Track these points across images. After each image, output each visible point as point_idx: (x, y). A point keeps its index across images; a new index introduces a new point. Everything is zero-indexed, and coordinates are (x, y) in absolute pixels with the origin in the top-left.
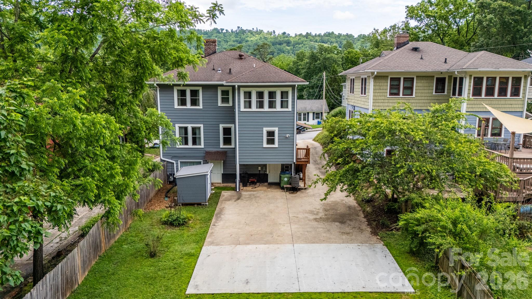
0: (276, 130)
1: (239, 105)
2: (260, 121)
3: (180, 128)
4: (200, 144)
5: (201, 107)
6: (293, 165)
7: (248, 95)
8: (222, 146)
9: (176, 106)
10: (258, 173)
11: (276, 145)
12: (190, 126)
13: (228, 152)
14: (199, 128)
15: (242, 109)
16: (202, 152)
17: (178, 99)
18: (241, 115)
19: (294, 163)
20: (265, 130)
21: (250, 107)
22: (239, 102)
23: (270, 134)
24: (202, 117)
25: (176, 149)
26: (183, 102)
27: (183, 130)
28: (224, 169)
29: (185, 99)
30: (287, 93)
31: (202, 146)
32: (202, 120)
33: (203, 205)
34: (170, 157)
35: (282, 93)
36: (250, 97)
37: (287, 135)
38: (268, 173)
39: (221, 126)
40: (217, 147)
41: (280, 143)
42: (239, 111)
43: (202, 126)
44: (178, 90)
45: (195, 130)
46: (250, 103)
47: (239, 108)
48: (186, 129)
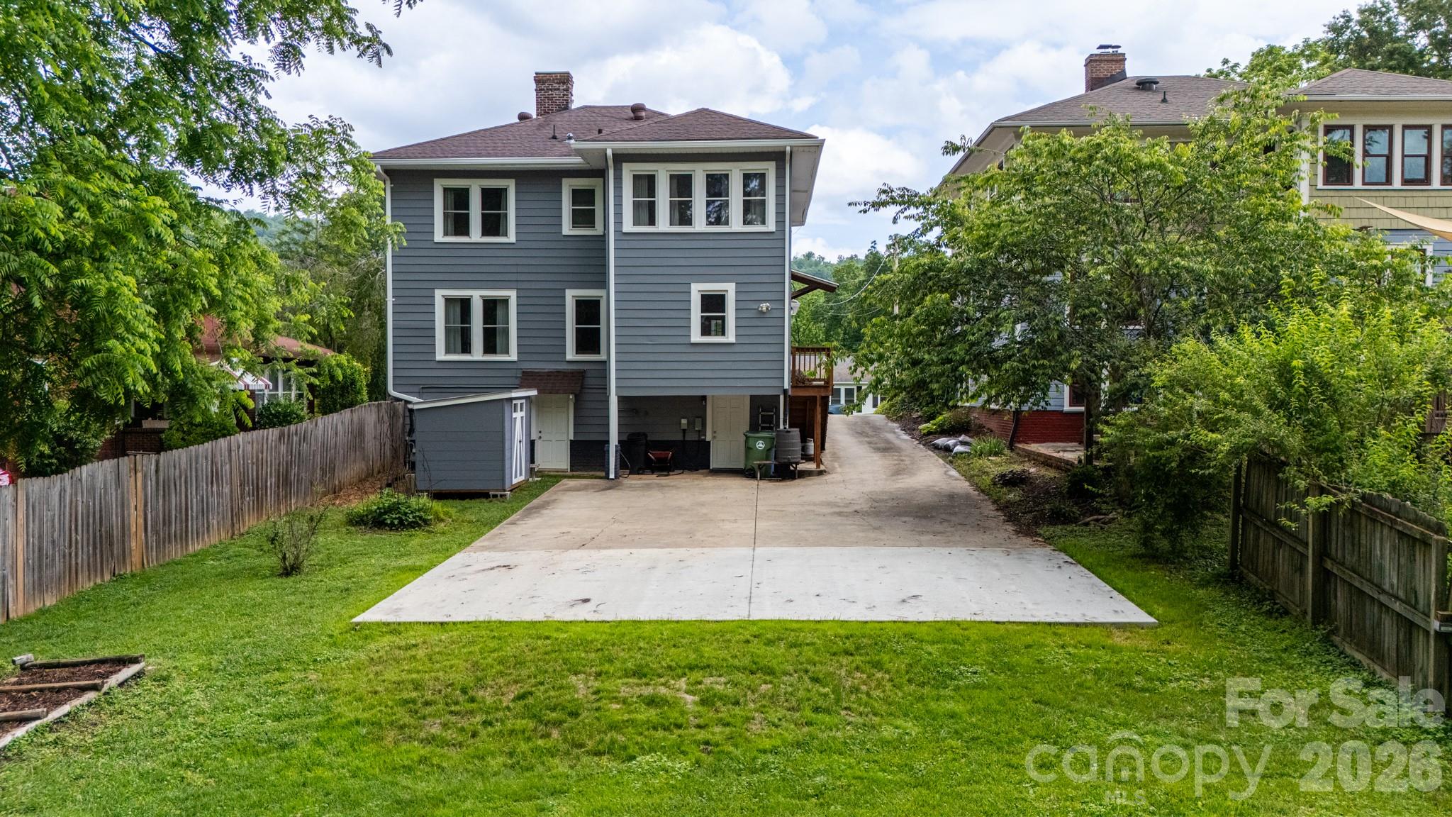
0: (729, 289)
1: (619, 214)
2: (682, 262)
3: (449, 301)
4: (507, 352)
5: (512, 238)
6: (782, 398)
7: (646, 184)
8: (571, 354)
9: (439, 236)
10: (679, 437)
11: (731, 337)
12: (477, 297)
13: (588, 375)
14: (505, 301)
15: (628, 226)
16: (513, 373)
17: (446, 216)
18: (626, 245)
19: (785, 391)
20: (697, 290)
21: (652, 221)
22: (619, 205)
23: (713, 303)
24: (514, 269)
25: (435, 365)
26: (459, 224)
27: (458, 310)
28: (575, 425)
29: (467, 217)
30: (762, 177)
31: (513, 356)
32: (513, 277)
33: (495, 496)
34: (416, 389)
35: (747, 178)
36: (652, 192)
37: (764, 306)
38: (709, 438)
39: (571, 296)
40: (555, 357)
41: (742, 332)
42: (618, 231)
43: (512, 294)
44: (446, 190)
45: (492, 307)
46: (651, 207)
47: (619, 222)
48: (465, 304)
